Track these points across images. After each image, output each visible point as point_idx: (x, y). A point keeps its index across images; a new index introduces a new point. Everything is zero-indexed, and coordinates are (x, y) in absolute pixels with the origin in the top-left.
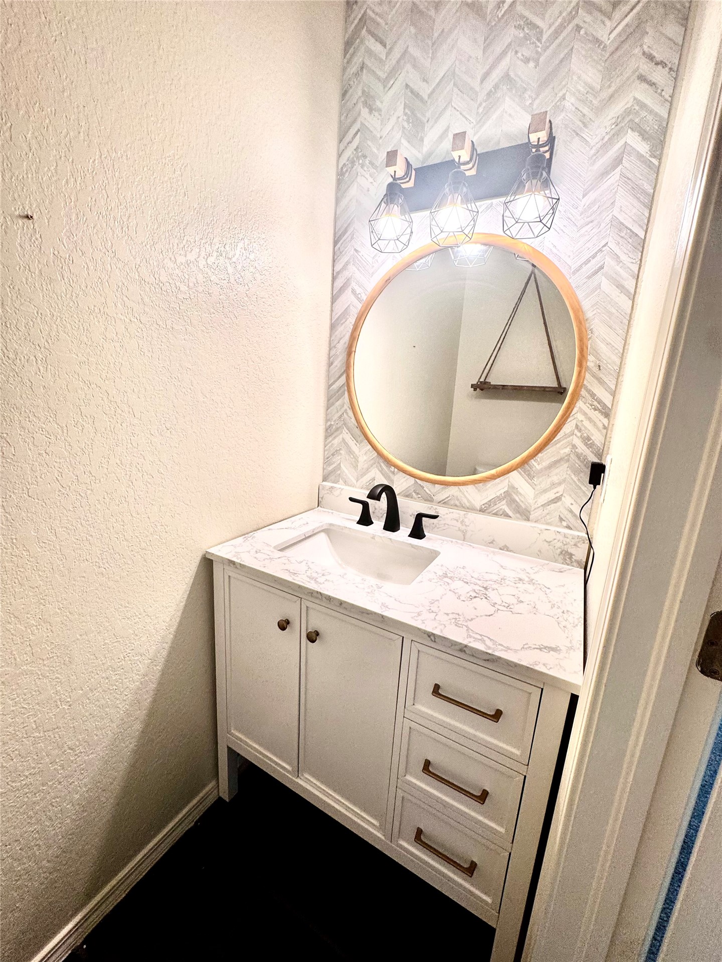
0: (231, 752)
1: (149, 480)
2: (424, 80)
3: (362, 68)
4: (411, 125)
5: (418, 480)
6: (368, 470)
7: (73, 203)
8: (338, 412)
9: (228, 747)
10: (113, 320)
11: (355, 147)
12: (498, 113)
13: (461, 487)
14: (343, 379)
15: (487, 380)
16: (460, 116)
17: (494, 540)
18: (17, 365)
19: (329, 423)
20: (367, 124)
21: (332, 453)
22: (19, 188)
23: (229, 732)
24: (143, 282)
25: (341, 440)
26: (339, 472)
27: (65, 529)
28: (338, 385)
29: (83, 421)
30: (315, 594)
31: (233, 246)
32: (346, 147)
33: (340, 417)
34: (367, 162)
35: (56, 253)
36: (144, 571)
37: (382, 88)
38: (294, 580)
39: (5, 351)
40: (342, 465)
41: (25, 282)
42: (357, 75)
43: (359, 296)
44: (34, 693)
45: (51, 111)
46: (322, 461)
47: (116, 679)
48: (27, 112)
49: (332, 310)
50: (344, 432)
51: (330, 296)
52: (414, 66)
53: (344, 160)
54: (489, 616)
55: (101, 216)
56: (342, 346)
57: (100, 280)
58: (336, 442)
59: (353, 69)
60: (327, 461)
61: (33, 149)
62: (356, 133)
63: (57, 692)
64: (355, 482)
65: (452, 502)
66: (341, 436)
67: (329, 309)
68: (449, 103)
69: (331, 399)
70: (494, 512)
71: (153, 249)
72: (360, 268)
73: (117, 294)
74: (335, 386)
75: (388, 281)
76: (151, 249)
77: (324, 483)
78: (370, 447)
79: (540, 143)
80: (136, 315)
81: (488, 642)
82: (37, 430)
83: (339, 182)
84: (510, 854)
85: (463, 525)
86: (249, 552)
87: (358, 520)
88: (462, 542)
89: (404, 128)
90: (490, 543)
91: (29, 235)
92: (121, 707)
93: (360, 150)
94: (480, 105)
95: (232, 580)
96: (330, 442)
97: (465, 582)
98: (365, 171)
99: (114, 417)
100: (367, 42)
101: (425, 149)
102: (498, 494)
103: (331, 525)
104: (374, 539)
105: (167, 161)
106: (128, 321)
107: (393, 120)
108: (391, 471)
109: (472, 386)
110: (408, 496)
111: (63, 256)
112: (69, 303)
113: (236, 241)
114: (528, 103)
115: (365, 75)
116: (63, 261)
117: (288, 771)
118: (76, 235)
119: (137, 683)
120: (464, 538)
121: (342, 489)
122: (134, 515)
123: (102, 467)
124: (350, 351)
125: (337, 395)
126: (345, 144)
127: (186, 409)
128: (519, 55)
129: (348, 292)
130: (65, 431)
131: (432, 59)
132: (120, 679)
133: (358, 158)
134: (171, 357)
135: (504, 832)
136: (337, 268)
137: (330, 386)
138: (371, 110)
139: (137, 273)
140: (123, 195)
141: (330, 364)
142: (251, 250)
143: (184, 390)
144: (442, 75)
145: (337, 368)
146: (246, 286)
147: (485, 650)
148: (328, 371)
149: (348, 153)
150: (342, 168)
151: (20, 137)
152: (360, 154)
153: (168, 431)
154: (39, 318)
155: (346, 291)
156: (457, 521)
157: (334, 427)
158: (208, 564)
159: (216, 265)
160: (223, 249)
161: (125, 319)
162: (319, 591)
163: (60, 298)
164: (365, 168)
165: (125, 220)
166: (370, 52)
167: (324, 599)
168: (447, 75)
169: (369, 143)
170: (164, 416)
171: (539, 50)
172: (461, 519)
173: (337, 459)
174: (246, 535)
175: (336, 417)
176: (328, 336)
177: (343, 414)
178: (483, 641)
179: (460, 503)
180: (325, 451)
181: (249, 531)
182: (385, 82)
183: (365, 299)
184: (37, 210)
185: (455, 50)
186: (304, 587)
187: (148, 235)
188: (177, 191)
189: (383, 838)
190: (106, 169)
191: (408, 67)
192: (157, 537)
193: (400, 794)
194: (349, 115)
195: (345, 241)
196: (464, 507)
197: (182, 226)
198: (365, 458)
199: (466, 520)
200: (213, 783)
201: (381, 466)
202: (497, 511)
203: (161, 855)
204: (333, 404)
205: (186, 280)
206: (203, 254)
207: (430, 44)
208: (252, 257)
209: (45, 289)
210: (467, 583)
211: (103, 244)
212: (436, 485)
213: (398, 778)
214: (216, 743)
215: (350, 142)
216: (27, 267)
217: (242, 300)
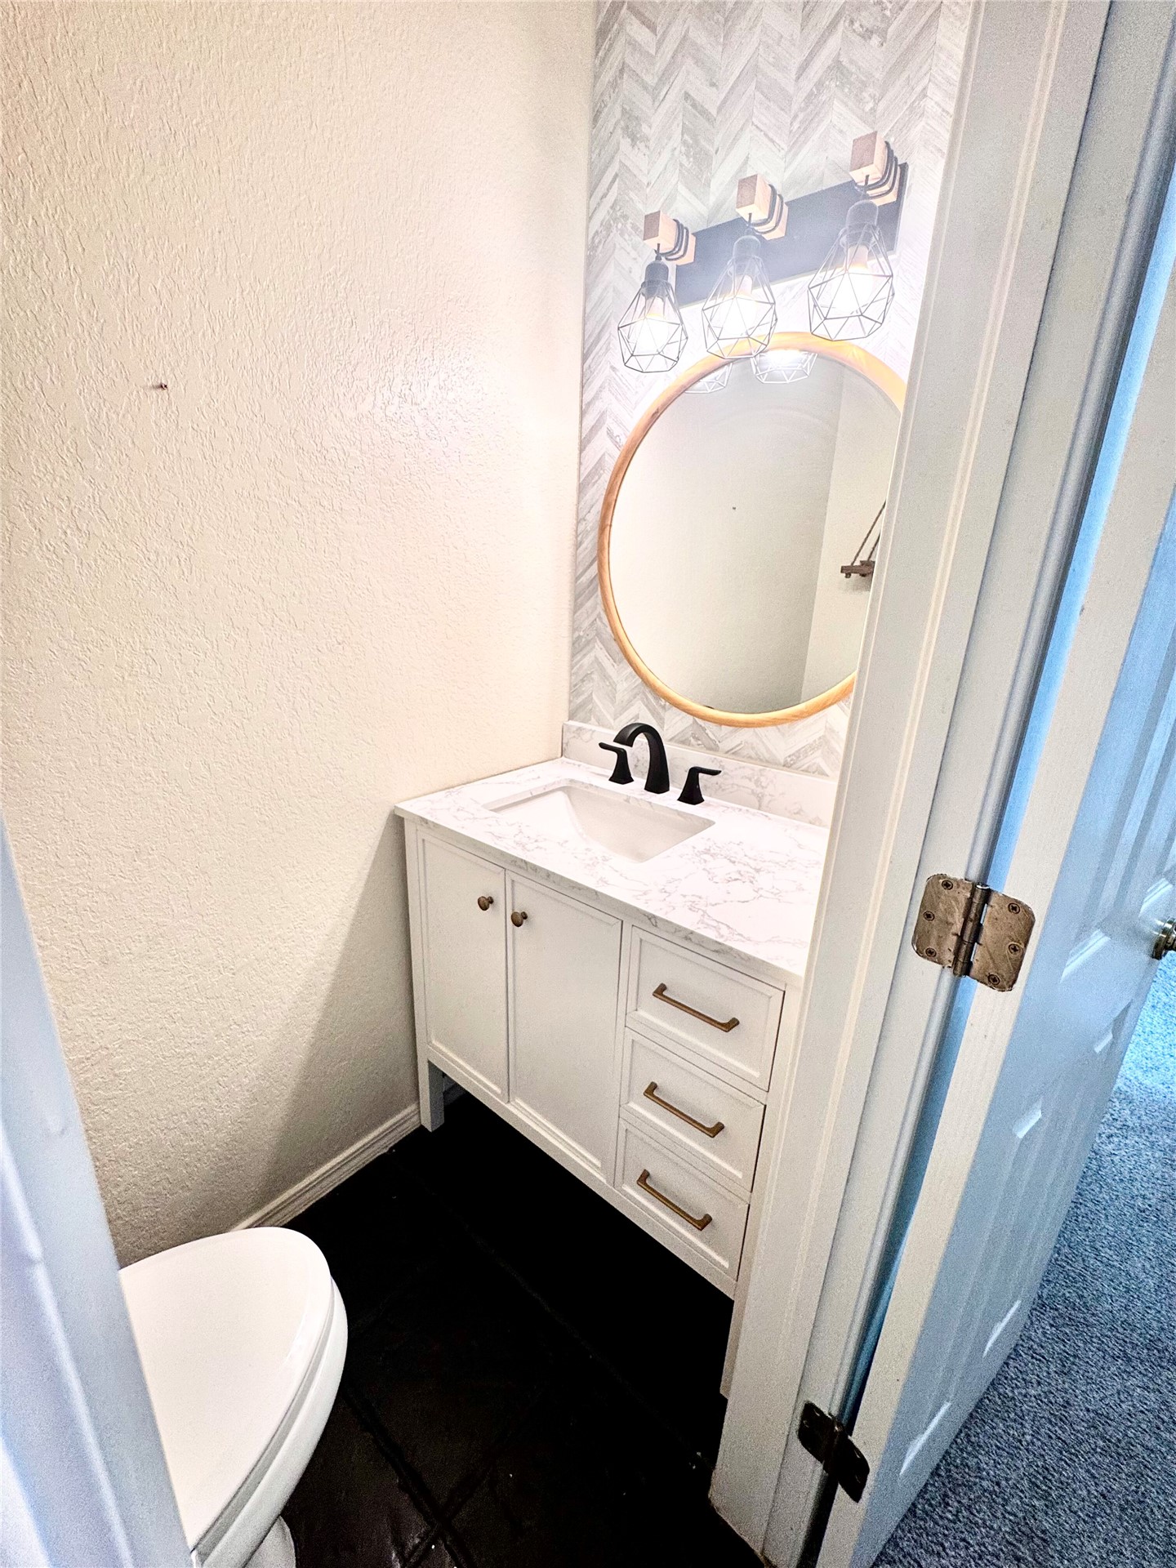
0: (432, 1067)
1: (317, 709)
2: (713, 85)
3: (622, 71)
4: (691, 159)
5: (697, 719)
6: (630, 703)
7: (211, 360)
8: (588, 617)
9: (429, 1062)
10: (266, 504)
11: (611, 205)
12: (822, 129)
13: (758, 730)
14: (594, 569)
15: (872, 559)
16: (766, 140)
17: (801, 810)
18: (159, 568)
19: (576, 634)
20: (628, 163)
21: (581, 678)
22: (151, 352)
23: (429, 1043)
24: (301, 451)
25: (593, 658)
26: (590, 706)
27: (220, 765)
28: (588, 577)
29: (235, 634)
30: (519, 863)
31: (423, 385)
32: (599, 204)
33: (592, 623)
34: (629, 226)
35: (195, 426)
36: (316, 825)
37: (650, 102)
38: (495, 843)
39: (146, 552)
40: (594, 696)
41: (162, 467)
42: (614, 84)
43: (618, 439)
44: (194, 952)
45: (182, 247)
46: (566, 690)
47: (286, 952)
48: (156, 257)
49: (580, 463)
50: (596, 646)
51: (577, 441)
52: (698, 62)
53: (595, 225)
54: (743, 902)
55: (245, 372)
56: (593, 517)
57: (248, 455)
58: (587, 661)
59: (607, 76)
60: (574, 691)
61: (164, 301)
62: (613, 181)
63: (219, 956)
64: (612, 721)
65: (745, 752)
66: (592, 654)
67: (577, 460)
68: (747, 120)
69: (578, 600)
70: (803, 768)
71: (313, 405)
72: (619, 396)
73: (269, 471)
74: (584, 579)
75: (655, 416)
76: (310, 406)
77: (571, 723)
78: (630, 669)
79: (869, 183)
80: (294, 496)
81: (724, 931)
82: (184, 645)
83: (589, 260)
84: (749, 1206)
85: (757, 786)
86: (449, 809)
87: (611, 775)
88: (756, 811)
89: (681, 165)
90: (795, 814)
91: (165, 409)
92: (293, 987)
93: (618, 207)
94: (796, 116)
95: (427, 844)
96: (579, 661)
97: (731, 861)
98: (625, 239)
99: (272, 628)
100: (628, 28)
101: (712, 200)
102: (811, 741)
103: (572, 781)
104: (629, 802)
105: (327, 281)
106: (285, 504)
107: (666, 155)
108: (661, 705)
109: (843, 569)
110: (684, 742)
111: (203, 430)
112: (213, 488)
113: (426, 378)
114: (867, 108)
115: (627, 83)
116: (203, 435)
117: (498, 1095)
118: (217, 400)
119: (312, 962)
120: (760, 806)
121: (594, 731)
122: (300, 752)
123: (260, 691)
124: (604, 526)
125: (587, 592)
126: (598, 200)
127: (362, 617)
128: (857, 25)
129: (603, 432)
130: (215, 646)
131: (724, 45)
132: (290, 953)
133: (615, 220)
134: (340, 549)
135: (741, 1177)
136: (587, 397)
137: (577, 579)
138: (634, 139)
139: (292, 441)
140: (272, 339)
141: (578, 545)
142: (450, 386)
143: (359, 592)
144: (737, 73)
145: (587, 551)
146: (443, 441)
147: (715, 939)
148: (575, 556)
149: (602, 214)
150: (593, 238)
151: (149, 289)
152: (619, 214)
153: (341, 647)
154: (180, 510)
155: (599, 433)
156: (750, 779)
157: (584, 640)
158: (397, 823)
159: (398, 416)
160: (407, 392)
161: (281, 501)
162: (524, 858)
163: (202, 482)
164: (626, 237)
165: (275, 372)
166: (633, 44)
167: (529, 869)
168: (745, 71)
169: (632, 194)
170: (335, 626)
171: (888, 13)
172: (756, 778)
173: (587, 687)
174: (451, 790)
175: (586, 624)
176: (575, 502)
177: (595, 620)
178: (717, 929)
179: (757, 754)
180: (571, 676)
181: (456, 783)
182: (653, 92)
183: (624, 443)
184: (172, 376)
185: (758, 30)
186: (508, 854)
187: (305, 388)
188: (341, 321)
189: (605, 1181)
190: (249, 308)
191: (689, 61)
192: (329, 782)
193: (623, 1125)
194: (603, 153)
195: (597, 353)
196: (761, 760)
197: (350, 368)
198: (625, 685)
199: (762, 779)
200: (413, 1107)
201: (647, 698)
202: (808, 767)
203: (348, 1177)
204: (582, 605)
205: (358, 443)
206: (379, 403)
207: (722, 20)
208: (451, 396)
209: (184, 474)
210: (734, 862)
211: (249, 408)
212: (723, 726)
213: (620, 1106)
214: (415, 1057)
215: (605, 196)
216: (164, 448)
217: (438, 461)
